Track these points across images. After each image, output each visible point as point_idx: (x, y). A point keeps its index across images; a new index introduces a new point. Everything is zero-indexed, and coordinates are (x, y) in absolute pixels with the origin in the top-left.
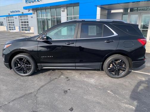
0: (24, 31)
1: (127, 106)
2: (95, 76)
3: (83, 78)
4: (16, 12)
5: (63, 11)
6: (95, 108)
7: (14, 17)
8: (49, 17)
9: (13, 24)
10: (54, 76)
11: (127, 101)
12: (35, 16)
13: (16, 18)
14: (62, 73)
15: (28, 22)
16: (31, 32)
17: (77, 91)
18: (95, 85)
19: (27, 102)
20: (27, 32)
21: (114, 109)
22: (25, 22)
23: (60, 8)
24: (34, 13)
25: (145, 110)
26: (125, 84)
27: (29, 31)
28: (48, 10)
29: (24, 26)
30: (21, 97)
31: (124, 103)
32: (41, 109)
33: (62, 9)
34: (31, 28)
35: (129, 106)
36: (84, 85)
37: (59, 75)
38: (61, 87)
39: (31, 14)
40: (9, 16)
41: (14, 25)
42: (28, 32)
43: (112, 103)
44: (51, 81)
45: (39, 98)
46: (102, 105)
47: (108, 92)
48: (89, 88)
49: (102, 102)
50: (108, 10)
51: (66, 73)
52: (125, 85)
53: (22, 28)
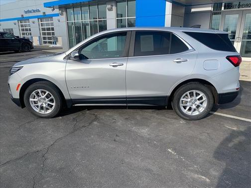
0: (47, 44)
1: (196, 176)
2: (152, 123)
3: (129, 126)
4: (34, 11)
5: (110, 10)
6: (141, 180)
7: (31, 20)
8: (88, 21)
9: (29, 32)
10: (81, 122)
11: (197, 168)
12: (63, 18)
13: (34, 23)
14: (96, 116)
15: (53, 29)
16: (58, 45)
17: (114, 148)
18: (149, 139)
19: (28, 168)
20: (51, 46)
21: (173, 182)
22: (48, 29)
23: (105, 4)
24: (62, 14)
25: (228, 185)
26: (201, 137)
27: (56, 44)
28: (85, 9)
29: (47, 36)
30: (20, 158)
31: (192, 171)
32: (48, 179)
33: (109, 6)
34: (59, 39)
35: (200, 176)
36: (129, 139)
37: (90, 121)
38: (90, 142)
39: (57, 15)
40: (22, 19)
41: (31, 34)
42: (54, 45)
43: (171, 171)
44: (75, 130)
45: (49, 161)
46: (154, 174)
47: (168, 151)
48: (136, 143)
49: (155, 169)
50: (186, 6)
51: (104, 118)
52: (200, 139)
53: (44, 38)
